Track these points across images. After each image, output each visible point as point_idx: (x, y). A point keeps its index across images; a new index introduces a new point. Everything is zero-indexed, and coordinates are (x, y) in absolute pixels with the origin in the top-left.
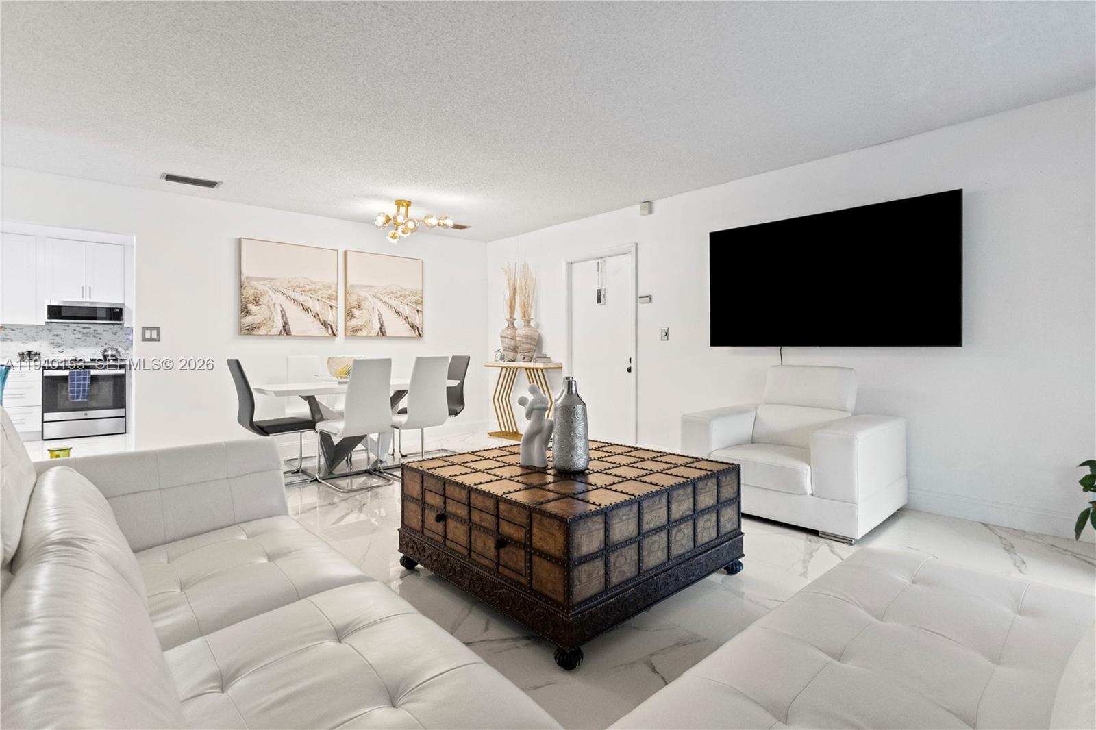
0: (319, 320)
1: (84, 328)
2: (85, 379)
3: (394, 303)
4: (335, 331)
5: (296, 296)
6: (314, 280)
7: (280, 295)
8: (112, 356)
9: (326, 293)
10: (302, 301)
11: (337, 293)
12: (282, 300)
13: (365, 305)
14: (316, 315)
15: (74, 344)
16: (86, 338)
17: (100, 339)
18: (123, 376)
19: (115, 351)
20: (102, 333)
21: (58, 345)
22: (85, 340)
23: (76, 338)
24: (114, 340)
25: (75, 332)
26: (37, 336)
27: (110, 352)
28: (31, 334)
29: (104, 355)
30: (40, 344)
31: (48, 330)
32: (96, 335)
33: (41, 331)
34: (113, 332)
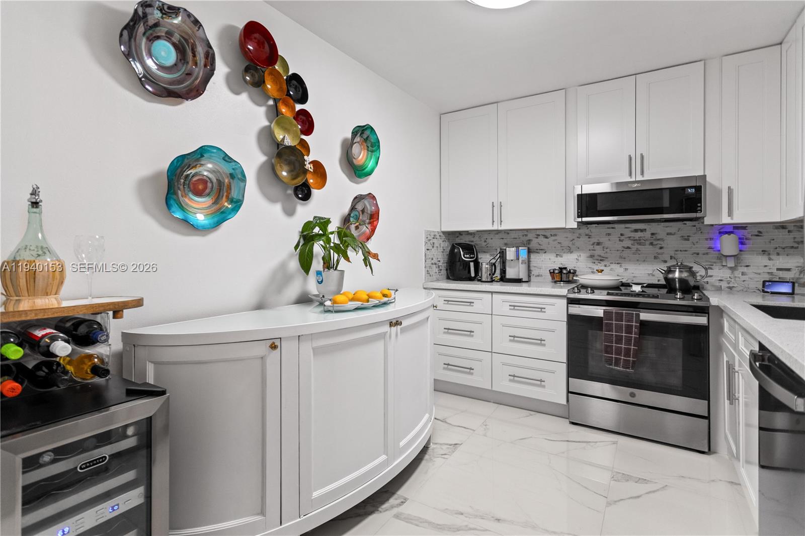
1: (636, 231)
2: (629, 327)
8: (682, 281)
15: (621, 257)
16: (639, 247)
17: (661, 248)
18: (703, 330)
19: (686, 271)
20: (665, 238)
21: (600, 258)
22: (637, 250)
23: (624, 247)
24: (686, 251)
25: (622, 238)
26: (573, 244)
27: (677, 275)
28: (566, 243)
29: (666, 279)
30: (577, 257)
31: (586, 235)
32: (654, 241)
33: (578, 237)
34: (682, 237)
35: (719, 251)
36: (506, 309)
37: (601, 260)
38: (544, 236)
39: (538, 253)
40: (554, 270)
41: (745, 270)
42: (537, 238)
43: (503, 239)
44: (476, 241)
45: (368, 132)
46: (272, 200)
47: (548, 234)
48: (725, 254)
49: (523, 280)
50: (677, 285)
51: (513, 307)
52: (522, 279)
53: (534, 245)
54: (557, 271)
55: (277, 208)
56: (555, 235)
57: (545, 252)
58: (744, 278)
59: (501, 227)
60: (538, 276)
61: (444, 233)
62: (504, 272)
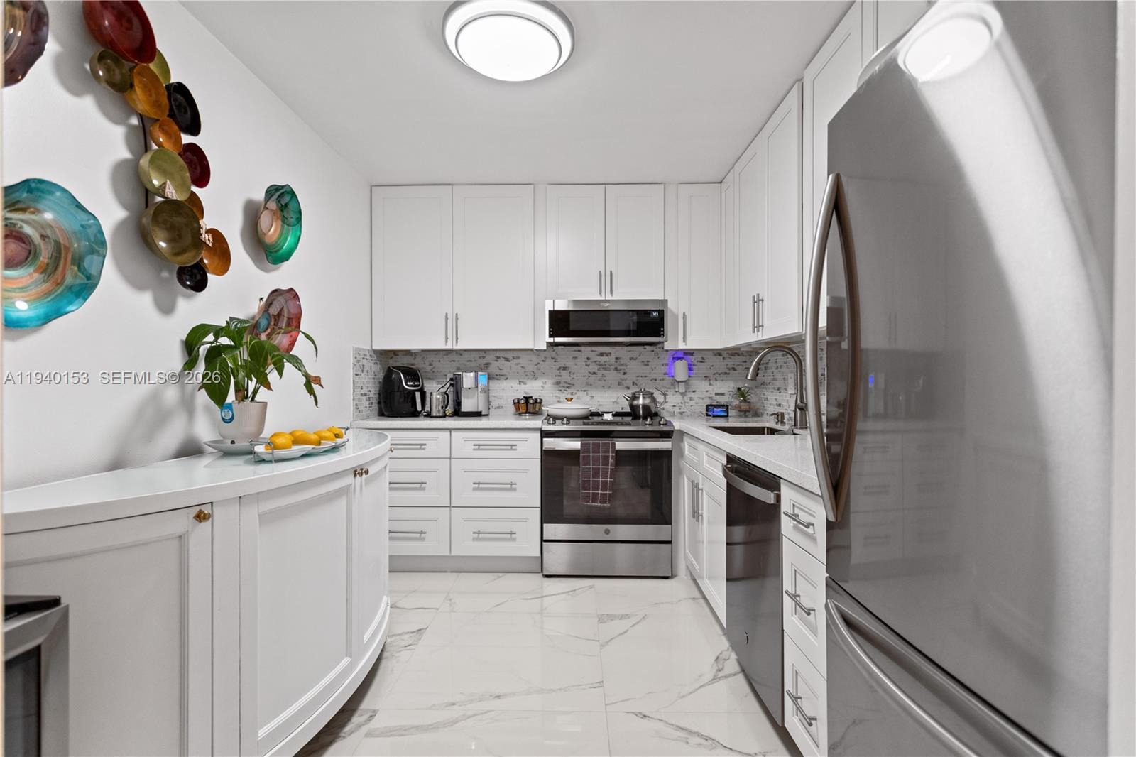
1: (602, 354)
2: (605, 458)
8: (646, 407)
15: (587, 384)
16: (604, 372)
17: (625, 373)
18: (667, 455)
19: (649, 397)
20: (628, 363)
21: (566, 385)
22: (603, 375)
23: (589, 372)
24: (646, 376)
25: (589, 362)
26: (538, 369)
27: (641, 401)
28: (530, 367)
29: (632, 406)
30: (541, 384)
31: (553, 358)
32: (619, 366)
33: (543, 361)
34: (643, 362)
35: (673, 376)
36: (468, 449)
37: (568, 387)
38: (504, 358)
39: (498, 379)
40: (519, 400)
41: (692, 395)
42: (497, 361)
43: (454, 361)
44: (417, 364)
45: (287, 198)
46: (138, 286)
47: (509, 356)
48: (678, 380)
49: (483, 413)
50: (641, 412)
51: (477, 447)
52: (481, 412)
53: (493, 369)
54: (522, 401)
55: (145, 300)
56: (518, 358)
57: (507, 379)
58: (692, 403)
59: (456, 345)
60: (498, 408)
61: (376, 351)
62: (458, 403)
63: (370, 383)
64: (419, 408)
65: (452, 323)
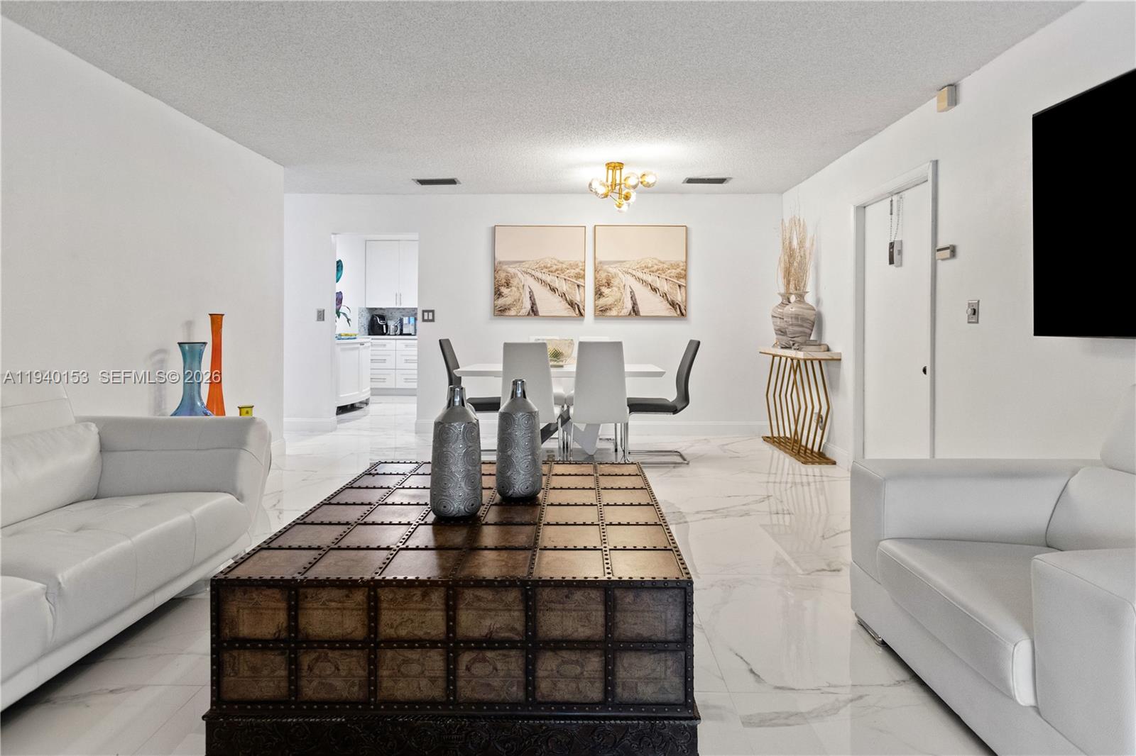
0: (566, 300)
3: (649, 278)
4: (582, 311)
5: (544, 277)
6: (561, 260)
7: (528, 277)
9: (573, 272)
10: (549, 281)
11: (584, 270)
12: (530, 282)
13: (615, 282)
14: (563, 295)
43: (401, 312)
44: (385, 313)
61: (367, 308)
62: (402, 330)
63: (365, 321)
64: (385, 331)
65: (398, 296)
